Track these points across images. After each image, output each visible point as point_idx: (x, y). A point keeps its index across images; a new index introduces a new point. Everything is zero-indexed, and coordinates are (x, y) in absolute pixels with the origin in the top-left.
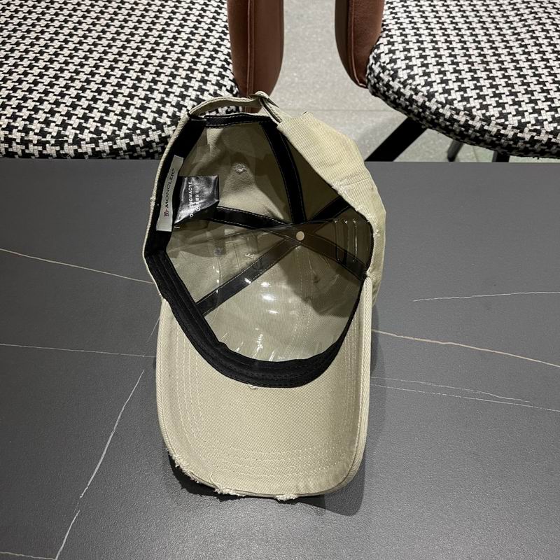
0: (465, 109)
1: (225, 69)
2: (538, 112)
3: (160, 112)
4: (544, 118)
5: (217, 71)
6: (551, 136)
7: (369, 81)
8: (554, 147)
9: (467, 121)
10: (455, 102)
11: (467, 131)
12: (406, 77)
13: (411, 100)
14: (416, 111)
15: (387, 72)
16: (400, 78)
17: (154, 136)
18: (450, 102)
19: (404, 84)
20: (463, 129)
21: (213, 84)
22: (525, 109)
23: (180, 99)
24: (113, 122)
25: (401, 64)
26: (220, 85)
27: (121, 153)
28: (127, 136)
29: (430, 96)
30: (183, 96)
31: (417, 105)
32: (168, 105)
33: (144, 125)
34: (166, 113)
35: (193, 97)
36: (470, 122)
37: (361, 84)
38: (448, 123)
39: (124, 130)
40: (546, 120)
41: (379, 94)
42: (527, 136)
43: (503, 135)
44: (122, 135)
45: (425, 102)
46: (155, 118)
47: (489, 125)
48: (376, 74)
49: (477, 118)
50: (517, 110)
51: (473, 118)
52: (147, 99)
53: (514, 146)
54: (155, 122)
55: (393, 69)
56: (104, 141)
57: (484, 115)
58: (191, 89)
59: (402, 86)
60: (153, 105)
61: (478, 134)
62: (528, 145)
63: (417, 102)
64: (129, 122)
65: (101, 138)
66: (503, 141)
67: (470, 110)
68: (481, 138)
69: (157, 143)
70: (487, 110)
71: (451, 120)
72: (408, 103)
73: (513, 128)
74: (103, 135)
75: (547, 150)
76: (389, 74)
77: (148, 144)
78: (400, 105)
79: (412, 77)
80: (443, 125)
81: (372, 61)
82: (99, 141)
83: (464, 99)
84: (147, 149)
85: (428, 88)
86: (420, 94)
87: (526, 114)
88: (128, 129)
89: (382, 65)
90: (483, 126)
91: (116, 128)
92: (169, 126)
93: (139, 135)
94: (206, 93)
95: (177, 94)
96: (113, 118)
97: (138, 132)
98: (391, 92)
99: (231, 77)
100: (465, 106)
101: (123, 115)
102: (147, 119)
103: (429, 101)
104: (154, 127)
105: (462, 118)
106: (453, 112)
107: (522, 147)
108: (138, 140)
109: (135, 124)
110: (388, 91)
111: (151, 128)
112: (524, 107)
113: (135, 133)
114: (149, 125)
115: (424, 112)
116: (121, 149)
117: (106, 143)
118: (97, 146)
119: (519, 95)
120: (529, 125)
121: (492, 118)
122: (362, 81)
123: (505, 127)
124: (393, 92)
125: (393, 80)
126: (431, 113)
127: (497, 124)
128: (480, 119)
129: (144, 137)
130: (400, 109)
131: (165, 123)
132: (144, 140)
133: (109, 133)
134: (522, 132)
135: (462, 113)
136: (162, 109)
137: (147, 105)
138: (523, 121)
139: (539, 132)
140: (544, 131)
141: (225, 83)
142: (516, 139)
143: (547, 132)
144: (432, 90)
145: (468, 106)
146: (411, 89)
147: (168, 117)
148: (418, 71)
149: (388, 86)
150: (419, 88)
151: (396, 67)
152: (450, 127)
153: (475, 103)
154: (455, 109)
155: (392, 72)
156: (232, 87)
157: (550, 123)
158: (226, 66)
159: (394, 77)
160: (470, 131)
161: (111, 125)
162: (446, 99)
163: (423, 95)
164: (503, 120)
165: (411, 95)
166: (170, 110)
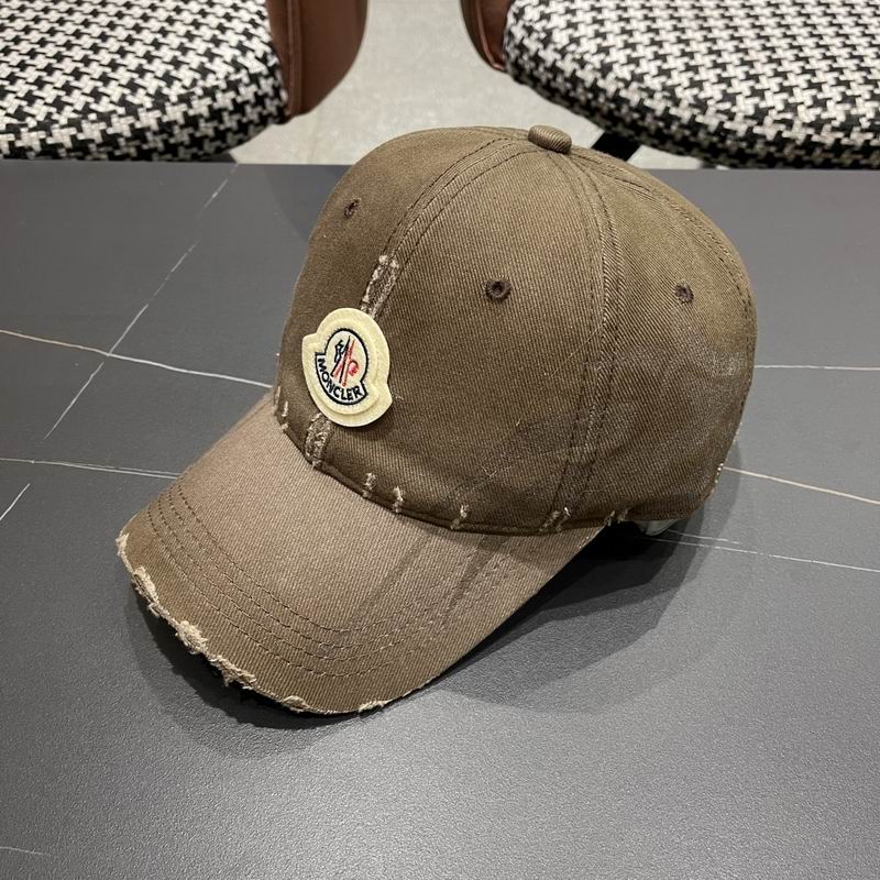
0: (664, 88)
1: (256, 25)
2: (789, 90)
3: (133, 87)
4: (799, 100)
5: (240, 27)
6: (811, 131)
7: (508, 55)
8: (818, 151)
9: (667, 109)
10: (647, 78)
11: (668, 126)
12: (565, 41)
13: (574, 80)
14: (582, 98)
15: (535, 35)
16: (555, 43)
17: (121, 126)
18: (639, 78)
19: (563, 52)
20: (661, 124)
21: (231, 47)
22: (766, 86)
23: (171, 67)
24: (50, 100)
25: (558, 21)
26: (243, 49)
27: (62, 152)
28: (71, 123)
29: (605, 69)
30: (176, 63)
31: (585, 89)
32: (149, 75)
33: (104, 106)
34: (144, 88)
35: (194, 66)
36: (673, 111)
37: (497, 66)
38: (636, 116)
39: (68, 113)
40: (802, 103)
41: (524, 78)
42: (770, 133)
43: (728, 131)
44: (64, 121)
45: (596, 80)
46: (124, 95)
47: (704, 113)
48: (517, 41)
49: (684, 104)
50: (752, 88)
51: (677, 102)
52: (114, 66)
53: (748, 151)
54: (123, 102)
55: (544, 30)
56: (31, 130)
57: (695, 97)
58: (191, 54)
59: (558, 56)
60: (123, 76)
61: (687, 133)
62: (773, 149)
63: (583, 81)
64: (78, 100)
65: (26, 125)
66: (729, 142)
67: (671, 89)
68: (692, 139)
69: (128, 140)
70: (701, 89)
71: (642, 110)
72: (569, 85)
73: (746, 117)
74: (29, 120)
75: (806, 158)
76: (539, 40)
77: (110, 141)
78: (557, 90)
79: (575, 41)
80: (628, 120)
81: (511, 20)
82: (23, 130)
83: (662, 72)
84: (110, 149)
85: (602, 56)
86: (589, 67)
87: (767, 94)
88: (75, 111)
89: (527, 24)
90: (694, 116)
91: (53, 110)
92: (148, 110)
93: (93, 122)
94: (217, 60)
95: (167, 59)
96: (49, 94)
97: (93, 116)
98: (541, 69)
99: (266, 38)
100: (663, 84)
101: (68, 89)
102: (108, 96)
103: (604, 77)
104: (121, 110)
105: (658, 105)
106: (644, 95)
107: (763, 154)
108: (93, 131)
109: (87, 104)
110: (537, 67)
111: (114, 112)
112: (764, 83)
113: (85, 118)
114: (112, 107)
115: (596, 97)
116: (61, 145)
117: (34, 134)
118: (18, 137)
119: (757, 65)
120: (773, 113)
121: (710, 103)
122: (498, 61)
123: (732, 117)
124: (546, 69)
125: (545, 48)
126: (607, 99)
127: (718, 111)
128: (690, 105)
129: (102, 126)
130: (558, 98)
131: (141, 106)
132: (103, 132)
133: (41, 118)
134: (760, 123)
135: (658, 96)
136: (139, 81)
137: (111, 75)
138: (763, 105)
139: (789, 124)
140: (797, 123)
141: (252, 47)
142: (751, 137)
143: (804, 125)
144: (608, 60)
145: (669, 83)
146: (574, 60)
147: (148, 95)
148: (586, 30)
149: (537, 59)
150: (587, 57)
151: (549, 26)
152: (640, 123)
153: (680, 78)
154: (647, 90)
155: (543, 35)
156: (265, 54)
157: (809, 107)
158: (259, 21)
159: (546, 42)
160: (674, 128)
161: (46, 104)
162: (632, 73)
163: (594, 69)
164: (727, 105)
165: (575, 71)
166: (151, 84)
